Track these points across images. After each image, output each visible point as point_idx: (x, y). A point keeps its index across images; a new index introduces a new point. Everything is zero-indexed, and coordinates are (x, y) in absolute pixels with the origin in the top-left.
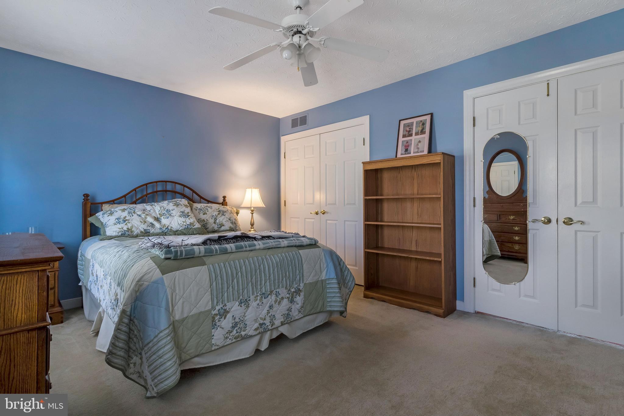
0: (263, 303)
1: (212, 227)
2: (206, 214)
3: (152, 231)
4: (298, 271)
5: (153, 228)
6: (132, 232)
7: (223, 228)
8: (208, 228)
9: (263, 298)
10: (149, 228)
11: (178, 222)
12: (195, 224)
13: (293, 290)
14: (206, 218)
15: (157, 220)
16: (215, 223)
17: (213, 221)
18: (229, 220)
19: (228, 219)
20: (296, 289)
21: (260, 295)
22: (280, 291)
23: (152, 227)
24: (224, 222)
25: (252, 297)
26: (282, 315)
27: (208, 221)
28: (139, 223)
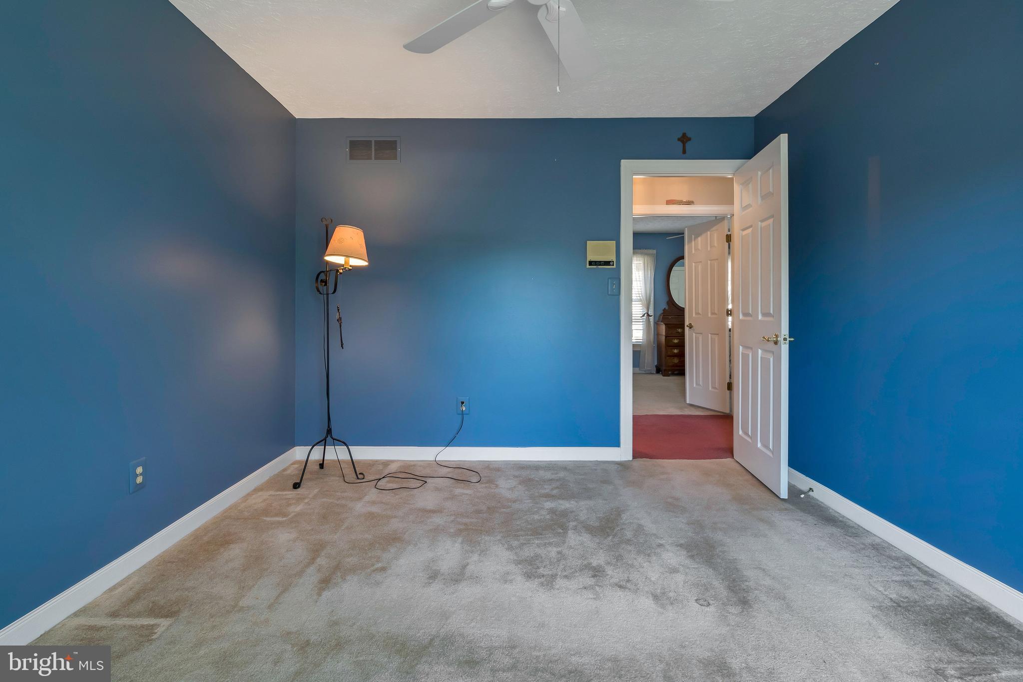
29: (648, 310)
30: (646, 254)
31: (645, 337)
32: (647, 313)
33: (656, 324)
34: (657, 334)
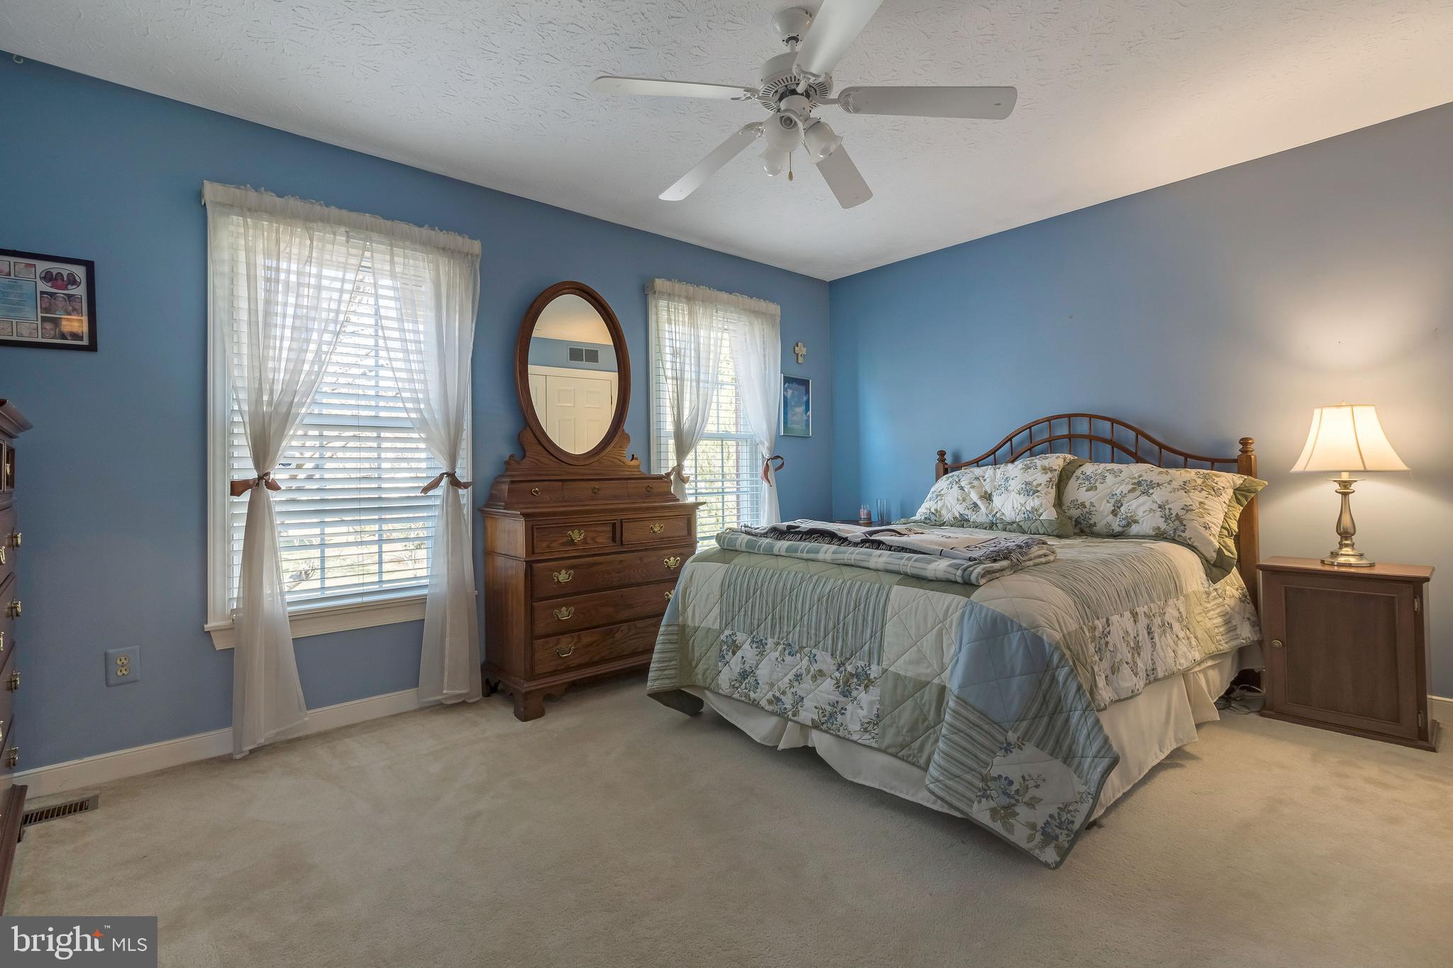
0: (784, 661)
1: (1104, 522)
2: (1094, 488)
3: (973, 517)
4: (869, 632)
5: (974, 513)
6: (940, 516)
7: (1135, 529)
8: (1095, 523)
9: (787, 652)
10: (967, 512)
11: (1013, 504)
12: (1041, 511)
13: (849, 668)
14: (1092, 500)
15: (988, 497)
16: (1114, 513)
17: (1110, 507)
18: (1160, 507)
19: (1155, 507)
20: (860, 670)
21: (784, 644)
22: (818, 654)
23: (973, 511)
24: (1140, 513)
25: (770, 641)
26: (816, 708)
27: (1094, 506)
28: (954, 502)
29: (453, 459)
30: (444, 250)
31: (443, 569)
32: (451, 475)
33: (484, 511)
34: (484, 553)
